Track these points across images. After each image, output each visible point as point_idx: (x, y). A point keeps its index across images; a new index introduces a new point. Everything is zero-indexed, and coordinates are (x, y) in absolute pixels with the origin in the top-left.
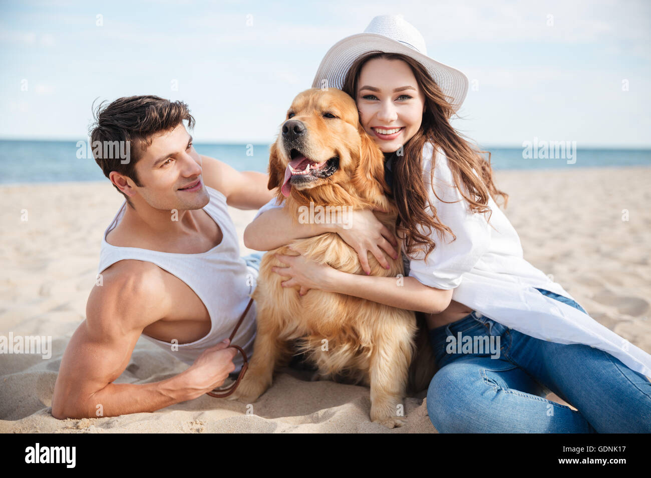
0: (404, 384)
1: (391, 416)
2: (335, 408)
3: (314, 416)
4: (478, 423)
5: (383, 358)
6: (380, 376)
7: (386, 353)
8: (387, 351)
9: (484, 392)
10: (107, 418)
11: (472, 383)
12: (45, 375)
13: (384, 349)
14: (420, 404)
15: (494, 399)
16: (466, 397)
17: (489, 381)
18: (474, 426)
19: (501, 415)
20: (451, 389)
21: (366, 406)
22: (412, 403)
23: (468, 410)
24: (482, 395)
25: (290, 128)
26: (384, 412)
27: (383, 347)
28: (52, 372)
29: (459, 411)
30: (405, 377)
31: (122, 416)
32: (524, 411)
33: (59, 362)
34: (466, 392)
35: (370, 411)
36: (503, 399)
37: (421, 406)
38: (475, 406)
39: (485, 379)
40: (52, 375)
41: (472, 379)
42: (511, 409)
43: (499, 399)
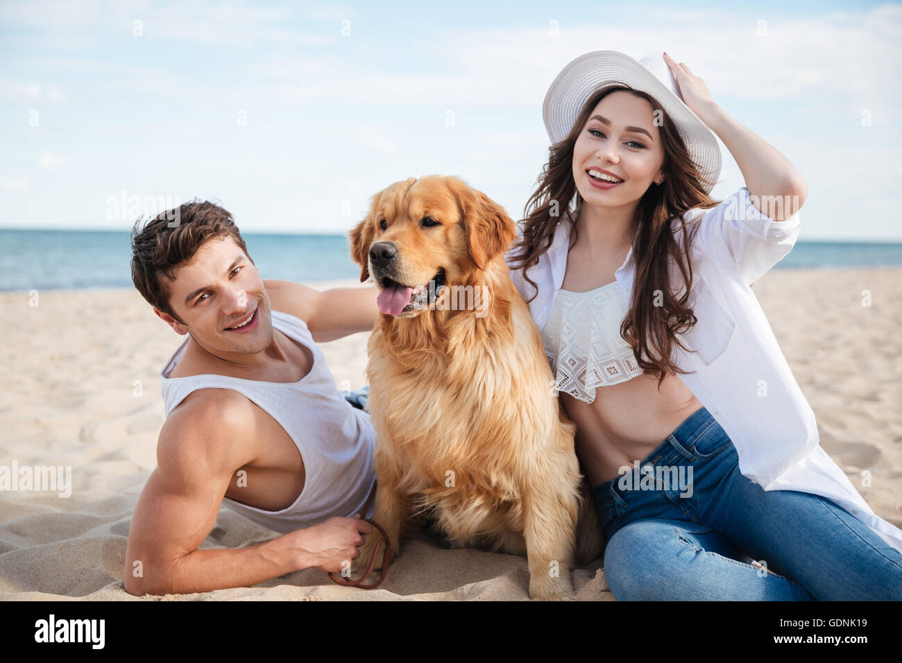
0: (570, 548)
1: (556, 593)
2: (484, 583)
3: (458, 592)
4: (673, 591)
5: (538, 517)
6: (537, 541)
7: (542, 512)
8: (542, 508)
9: (680, 552)
10: (196, 594)
11: (664, 541)
12: (111, 540)
13: (538, 506)
14: (592, 576)
15: (692, 561)
16: (658, 558)
17: (685, 541)
18: (668, 594)
19: (702, 581)
20: (640, 549)
21: (523, 579)
22: (582, 576)
23: (661, 574)
24: (678, 556)
25: (378, 253)
26: (546, 587)
27: (537, 504)
28: (120, 537)
29: (650, 576)
30: (571, 539)
31: (215, 591)
32: (729, 577)
33: (128, 523)
34: (657, 552)
35: (528, 587)
36: (705, 562)
37: (594, 580)
38: (669, 569)
39: (681, 538)
40: (120, 540)
41: (665, 537)
42: (714, 574)
43: (699, 562)
